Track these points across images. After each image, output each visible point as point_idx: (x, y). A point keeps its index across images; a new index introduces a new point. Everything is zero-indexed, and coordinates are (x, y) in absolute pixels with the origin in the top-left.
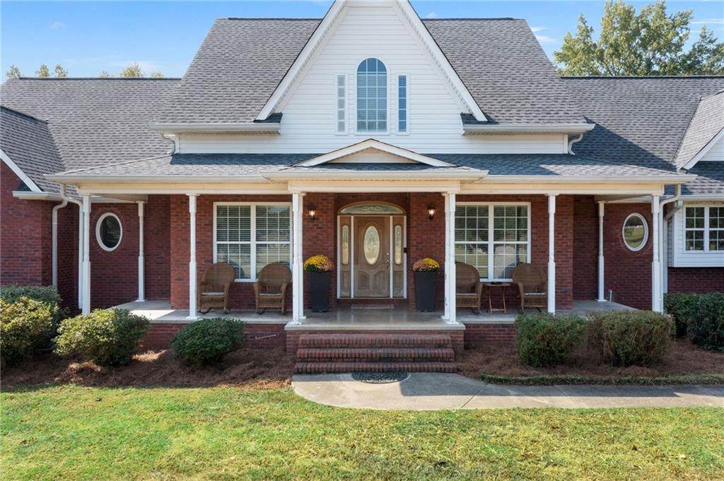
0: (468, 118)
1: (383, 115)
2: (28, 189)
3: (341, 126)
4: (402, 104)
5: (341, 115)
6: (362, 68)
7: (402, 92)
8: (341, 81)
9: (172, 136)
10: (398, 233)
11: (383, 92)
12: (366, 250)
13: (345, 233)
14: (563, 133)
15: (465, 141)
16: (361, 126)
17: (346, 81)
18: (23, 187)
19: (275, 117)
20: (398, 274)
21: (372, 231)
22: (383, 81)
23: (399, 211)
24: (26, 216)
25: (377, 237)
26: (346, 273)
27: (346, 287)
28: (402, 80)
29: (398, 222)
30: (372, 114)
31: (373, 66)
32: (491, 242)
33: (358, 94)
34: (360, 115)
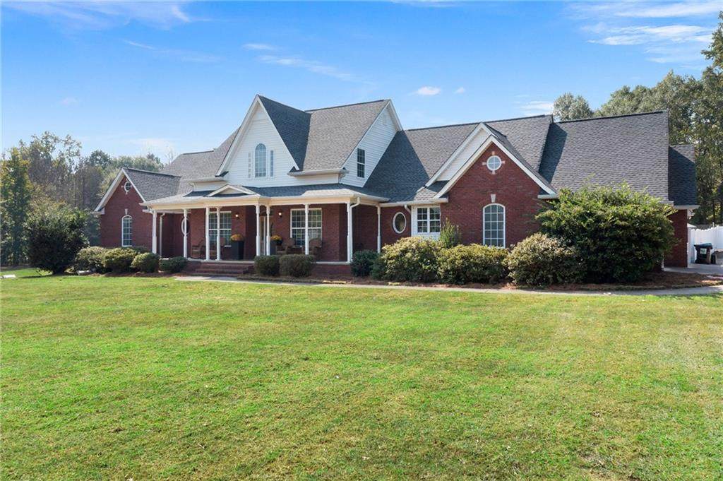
0: (293, 169)
1: (265, 170)
3: (249, 176)
4: (272, 164)
5: (250, 171)
6: (257, 148)
7: (272, 158)
8: (249, 155)
9: (192, 184)
11: (265, 159)
14: (333, 174)
16: (257, 176)
17: (251, 155)
19: (226, 174)
22: (265, 154)
28: (272, 152)
30: (261, 169)
31: (261, 147)
32: (306, 228)
33: (256, 161)
34: (256, 170)
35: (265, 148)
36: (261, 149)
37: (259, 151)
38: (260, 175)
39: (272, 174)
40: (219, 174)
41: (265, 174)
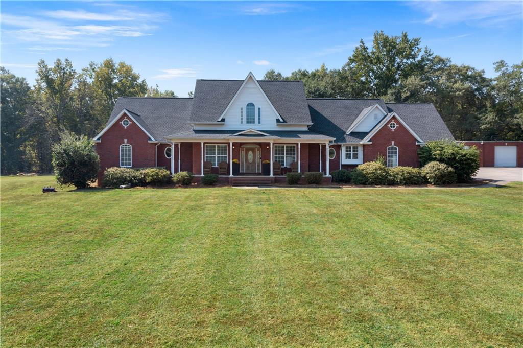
0: (278, 121)
1: (254, 119)
2: (152, 140)
3: (242, 122)
4: (259, 116)
5: (242, 119)
6: (248, 105)
7: (259, 113)
8: (242, 109)
9: (193, 125)
10: (258, 153)
11: (254, 112)
12: (249, 159)
13: (242, 153)
14: (305, 125)
15: (277, 127)
16: (247, 122)
17: (243, 109)
18: (150, 139)
19: (223, 120)
20: (258, 166)
21: (250, 153)
22: (254, 109)
23: (259, 147)
24: (150, 148)
25: (252, 154)
26: (243, 165)
27: (243, 169)
28: (259, 109)
29: (258, 150)
30: (251, 119)
31: (251, 105)
32: (285, 156)
33: (247, 113)
34: (247, 119)
35: (254, 105)
36: (251, 106)
37: (249, 107)
38: (251, 122)
39: (259, 122)
40: (220, 120)
41: (254, 122)
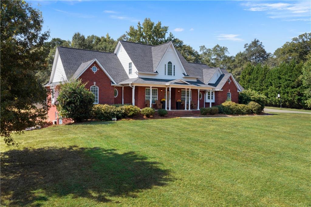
0: (184, 74)
2: (114, 84)
3: (165, 74)
5: (165, 72)
6: (168, 63)
7: (174, 68)
11: (171, 68)
14: (196, 78)
16: (168, 74)
18: (113, 83)
22: (172, 66)
24: (111, 89)
28: (174, 66)
31: (170, 63)
33: (168, 68)
38: (170, 75)
39: (174, 75)
40: (155, 72)
